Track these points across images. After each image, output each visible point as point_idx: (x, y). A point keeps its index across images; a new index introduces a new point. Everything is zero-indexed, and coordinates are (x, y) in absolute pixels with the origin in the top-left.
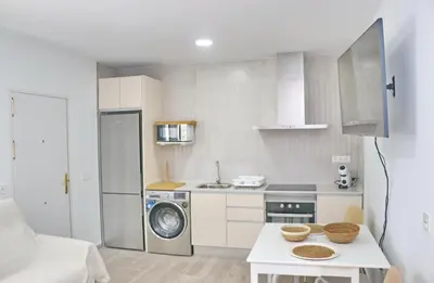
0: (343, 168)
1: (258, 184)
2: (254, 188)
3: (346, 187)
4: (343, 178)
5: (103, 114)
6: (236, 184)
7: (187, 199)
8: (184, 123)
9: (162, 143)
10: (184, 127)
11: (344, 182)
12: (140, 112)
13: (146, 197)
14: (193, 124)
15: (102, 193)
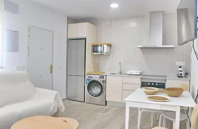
0: (180, 67)
1: (138, 74)
2: (136, 75)
3: (182, 77)
4: (180, 73)
5: (69, 40)
6: (128, 73)
7: (105, 79)
8: (105, 44)
9: (95, 54)
10: (105, 46)
11: (181, 74)
12: (85, 39)
13: (86, 77)
14: (110, 45)
15: (67, 75)
